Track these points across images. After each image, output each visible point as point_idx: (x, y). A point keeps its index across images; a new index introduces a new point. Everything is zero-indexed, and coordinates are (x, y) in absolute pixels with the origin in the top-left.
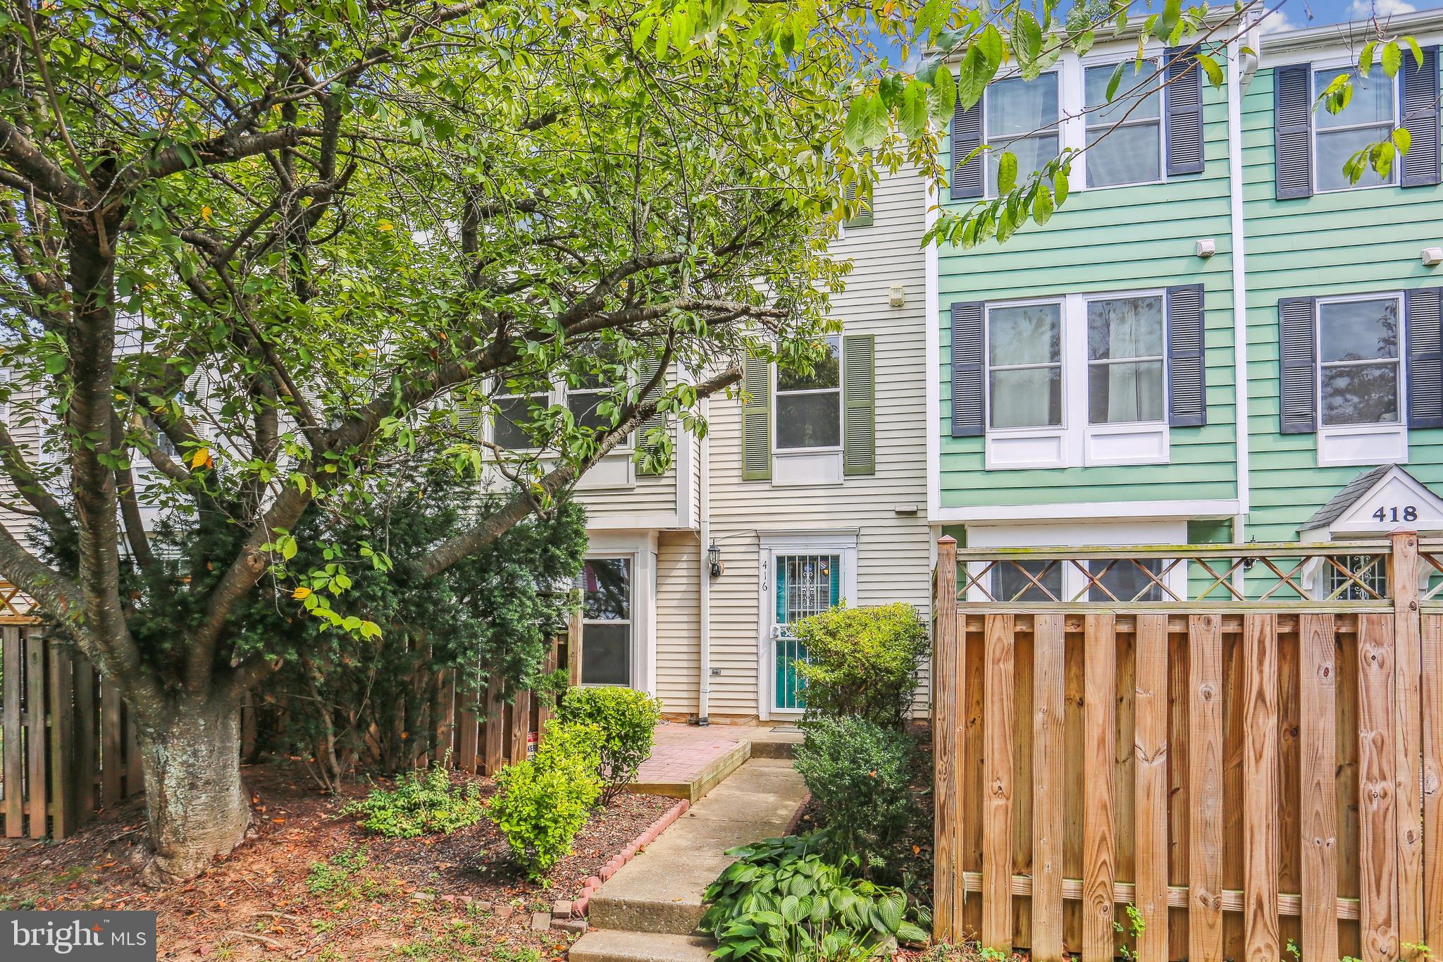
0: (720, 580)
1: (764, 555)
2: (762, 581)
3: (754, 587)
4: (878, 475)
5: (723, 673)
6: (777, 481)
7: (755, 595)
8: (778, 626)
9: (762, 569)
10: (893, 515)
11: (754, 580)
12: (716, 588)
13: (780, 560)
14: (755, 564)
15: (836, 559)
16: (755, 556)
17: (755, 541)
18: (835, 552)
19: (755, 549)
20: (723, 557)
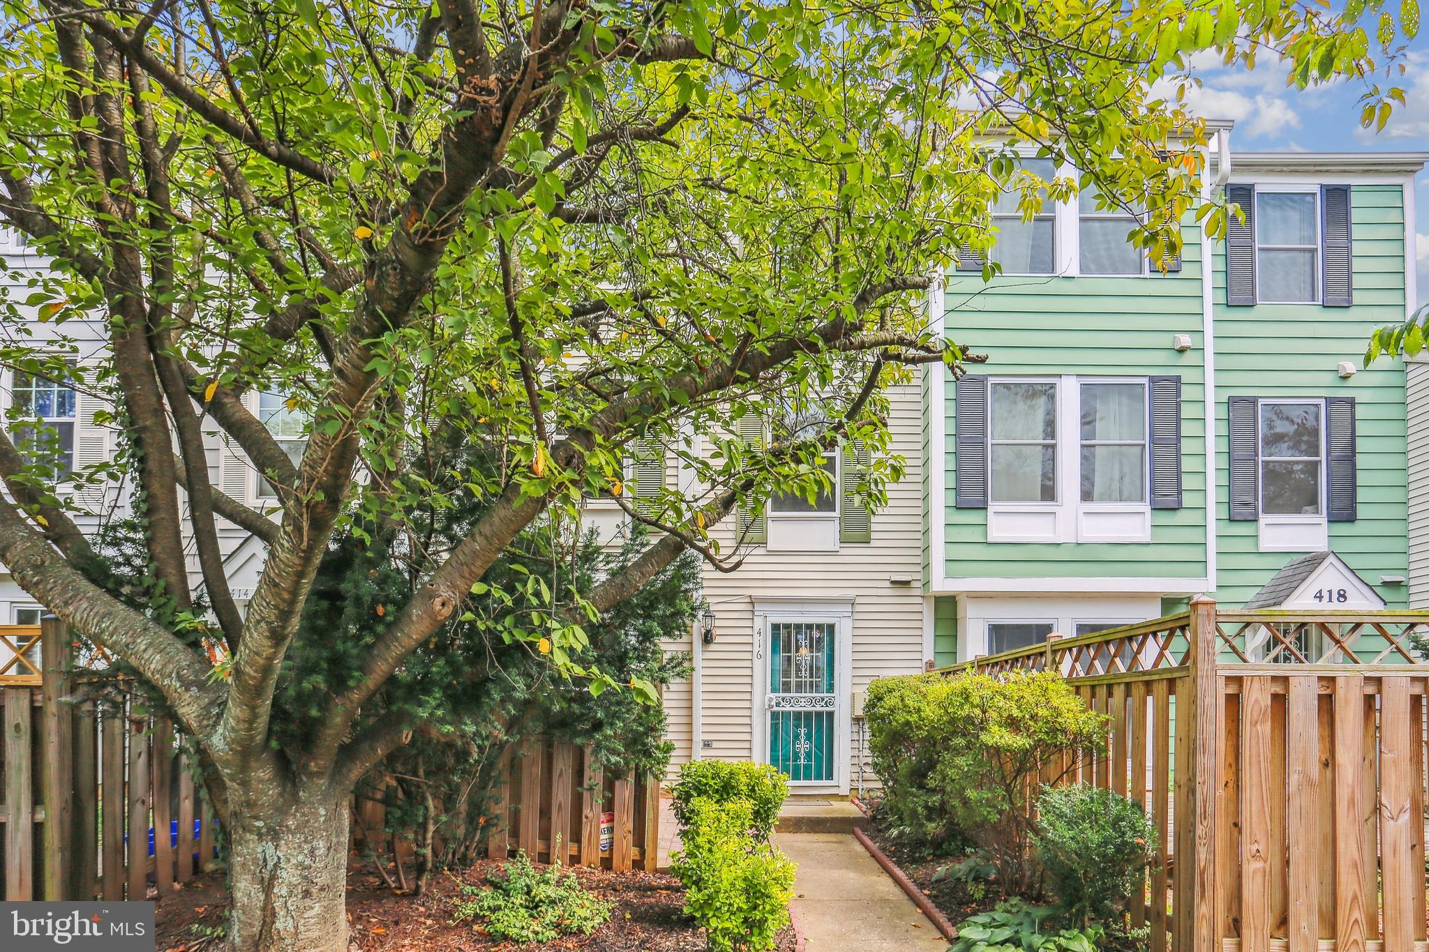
0: (712, 647)
1: (758, 622)
2: (756, 649)
3: (748, 656)
4: (873, 543)
5: (715, 745)
6: (771, 545)
7: (748, 664)
8: (773, 695)
9: (756, 636)
10: (887, 584)
11: (748, 648)
12: (708, 655)
13: (776, 627)
14: (749, 631)
15: (831, 628)
16: (749, 623)
17: (749, 607)
18: (830, 621)
19: (749, 615)
20: (718, 623)
